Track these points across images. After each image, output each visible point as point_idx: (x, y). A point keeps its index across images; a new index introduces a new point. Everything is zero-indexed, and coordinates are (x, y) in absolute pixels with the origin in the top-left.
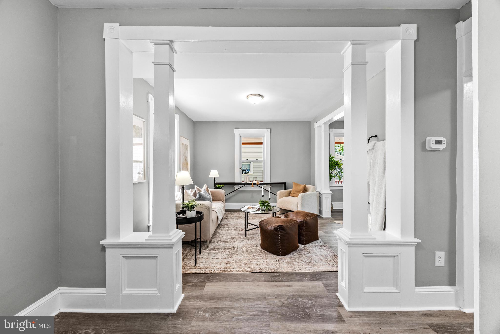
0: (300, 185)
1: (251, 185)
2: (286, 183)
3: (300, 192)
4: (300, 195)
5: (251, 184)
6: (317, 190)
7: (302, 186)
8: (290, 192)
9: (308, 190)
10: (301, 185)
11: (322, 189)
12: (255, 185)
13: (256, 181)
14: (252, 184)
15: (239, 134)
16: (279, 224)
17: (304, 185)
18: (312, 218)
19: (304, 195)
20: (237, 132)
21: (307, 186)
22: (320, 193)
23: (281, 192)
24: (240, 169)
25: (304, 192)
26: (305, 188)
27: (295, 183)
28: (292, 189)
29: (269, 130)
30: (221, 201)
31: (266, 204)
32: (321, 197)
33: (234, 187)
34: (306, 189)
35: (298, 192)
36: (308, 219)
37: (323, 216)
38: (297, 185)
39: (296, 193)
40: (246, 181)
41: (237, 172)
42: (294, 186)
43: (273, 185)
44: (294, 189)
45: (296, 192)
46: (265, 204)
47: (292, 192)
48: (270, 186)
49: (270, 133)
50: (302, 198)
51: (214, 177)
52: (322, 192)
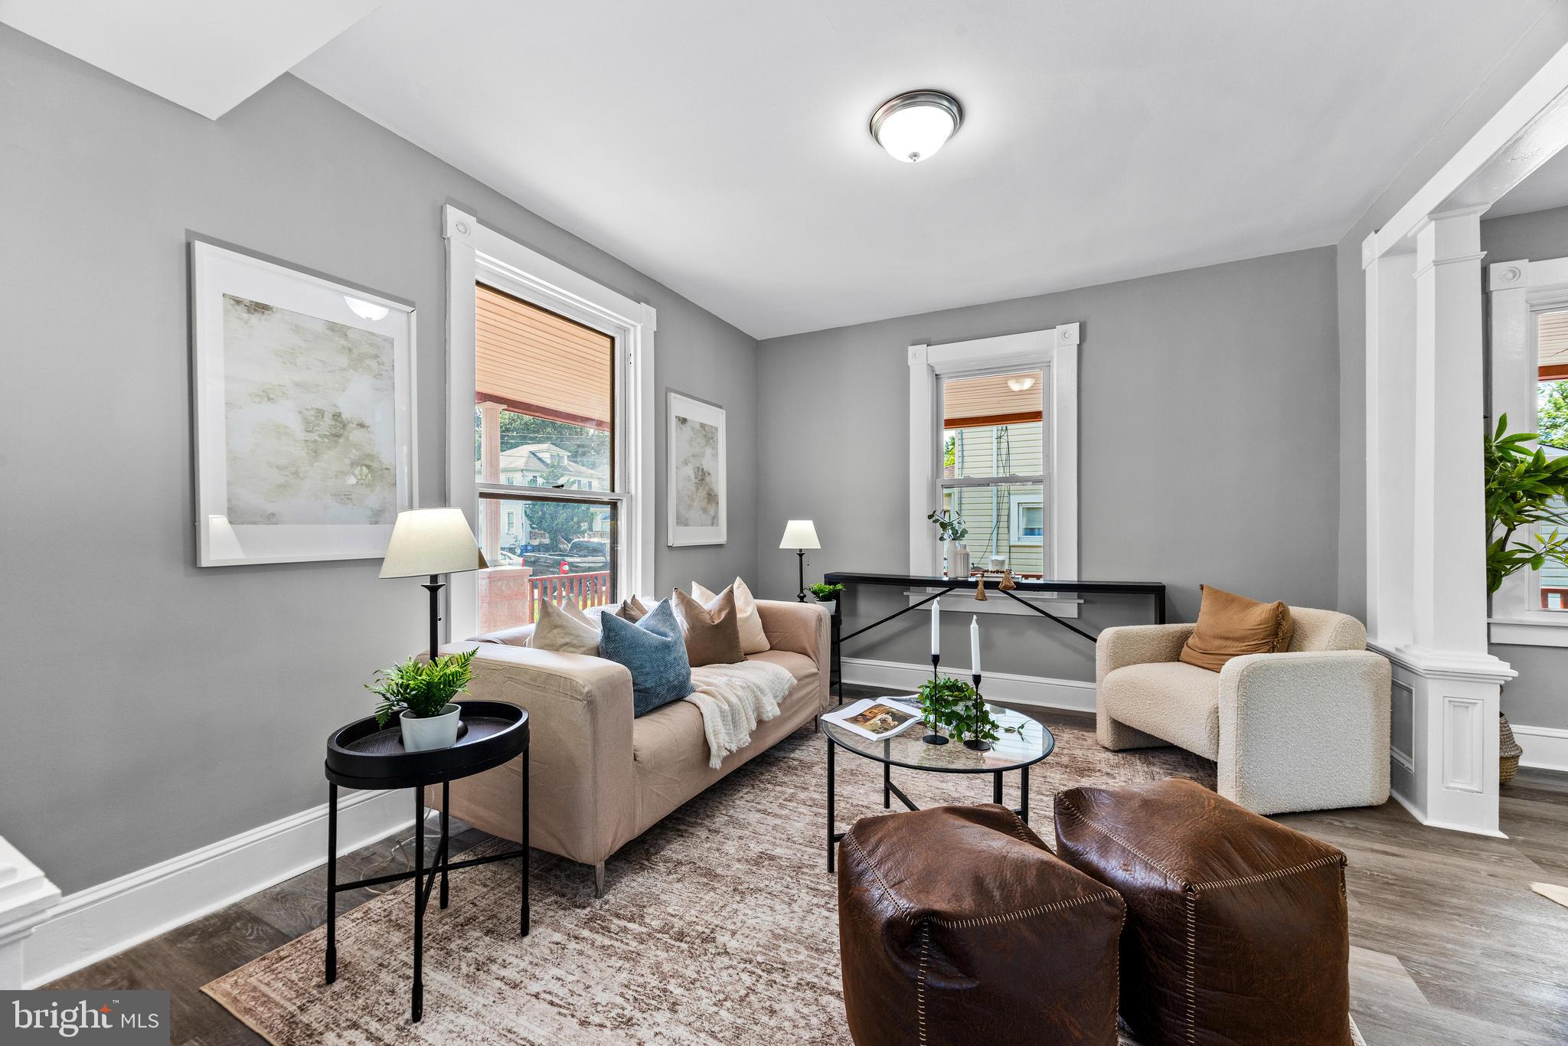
0: (1248, 605)
1: (973, 592)
2: (1164, 587)
3: (1242, 645)
4: (1235, 666)
5: (974, 585)
6: (1381, 642)
7: (1260, 613)
8: (1183, 638)
9: (1305, 637)
10: (1256, 604)
11: (1415, 641)
12: (988, 593)
13: (997, 572)
14: (981, 586)
15: (931, 368)
16: (939, 903)
17: (1275, 603)
18: (1281, 882)
19: (1266, 668)
20: (919, 357)
21: (1295, 611)
22: (1395, 663)
23: (1119, 637)
24: (930, 517)
25: (1272, 650)
26: (1278, 625)
27: (1216, 594)
28: (1196, 622)
29: (1074, 329)
30: (804, 653)
31: (960, 708)
32: (1410, 691)
33: (905, 593)
34: (1285, 626)
35: (1229, 643)
36: (1229, 889)
37: (1424, 809)
38: (1226, 600)
39: (1219, 648)
40: (955, 572)
41: (919, 529)
42: (1205, 605)
43: (1089, 595)
44: (1205, 621)
45: (1218, 643)
46: (956, 702)
47: (1190, 641)
48: (1079, 597)
49: (1079, 346)
50: (1247, 683)
51: (801, 550)
52: (1419, 658)
